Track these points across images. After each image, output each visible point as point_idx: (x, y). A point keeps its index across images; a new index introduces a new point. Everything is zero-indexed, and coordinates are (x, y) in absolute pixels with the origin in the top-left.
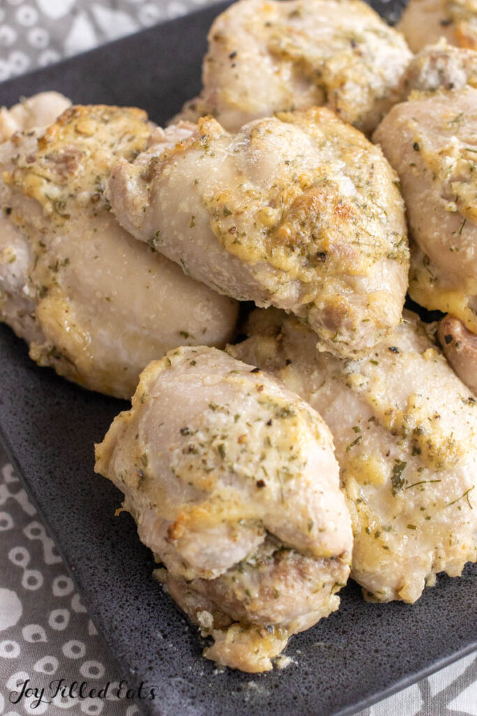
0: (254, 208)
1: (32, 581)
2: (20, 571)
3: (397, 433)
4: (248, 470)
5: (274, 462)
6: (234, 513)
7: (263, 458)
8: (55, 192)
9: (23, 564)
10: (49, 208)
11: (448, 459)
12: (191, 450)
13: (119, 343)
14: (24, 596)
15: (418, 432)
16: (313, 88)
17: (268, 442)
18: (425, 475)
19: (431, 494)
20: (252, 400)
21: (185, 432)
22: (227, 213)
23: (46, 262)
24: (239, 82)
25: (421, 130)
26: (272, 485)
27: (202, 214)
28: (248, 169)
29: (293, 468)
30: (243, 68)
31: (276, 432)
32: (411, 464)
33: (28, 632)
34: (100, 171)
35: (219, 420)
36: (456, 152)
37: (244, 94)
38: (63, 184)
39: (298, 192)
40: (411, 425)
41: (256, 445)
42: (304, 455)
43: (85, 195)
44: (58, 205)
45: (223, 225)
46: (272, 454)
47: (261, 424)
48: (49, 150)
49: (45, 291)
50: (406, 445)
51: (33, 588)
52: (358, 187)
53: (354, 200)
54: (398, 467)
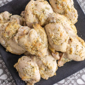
0: (30, 46)
1: (8, 73)
2: (7, 72)
3: (46, 66)
4: (29, 74)
5: (32, 73)
6: (28, 78)
7: (31, 73)
8: (7, 37)
9: (7, 71)
10: (7, 39)
11: (51, 69)
12: (24, 71)
13: (16, 51)
14: (7, 75)
15: (48, 66)
16: (38, 19)
17: (31, 71)
18: (48, 70)
19: (49, 72)
20: (30, 66)
21: (23, 69)
22: (27, 46)
23: (7, 44)
24: (29, 19)
25: (50, 30)
26: (32, 76)
27: (24, 46)
28: (29, 40)
29: (34, 74)
30: (29, 17)
31: (32, 70)
32: (47, 69)
33: (8, 79)
34: (13, 34)
35: (26, 68)
36: (53, 35)
37: (29, 20)
38: (8, 35)
39: (35, 43)
40: (47, 66)
41: (30, 71)
42: (35, 72)
43: (11, 37)
44: (8, 38)
45: (26, 48)
46: (32, 72)
47: (31, 69)
48: (6, 31)
49: (7, 46)
50: (46, 67)
51: (8, 74)
52: (42, 40)
53: (41, 42)
54: (46, 69)
